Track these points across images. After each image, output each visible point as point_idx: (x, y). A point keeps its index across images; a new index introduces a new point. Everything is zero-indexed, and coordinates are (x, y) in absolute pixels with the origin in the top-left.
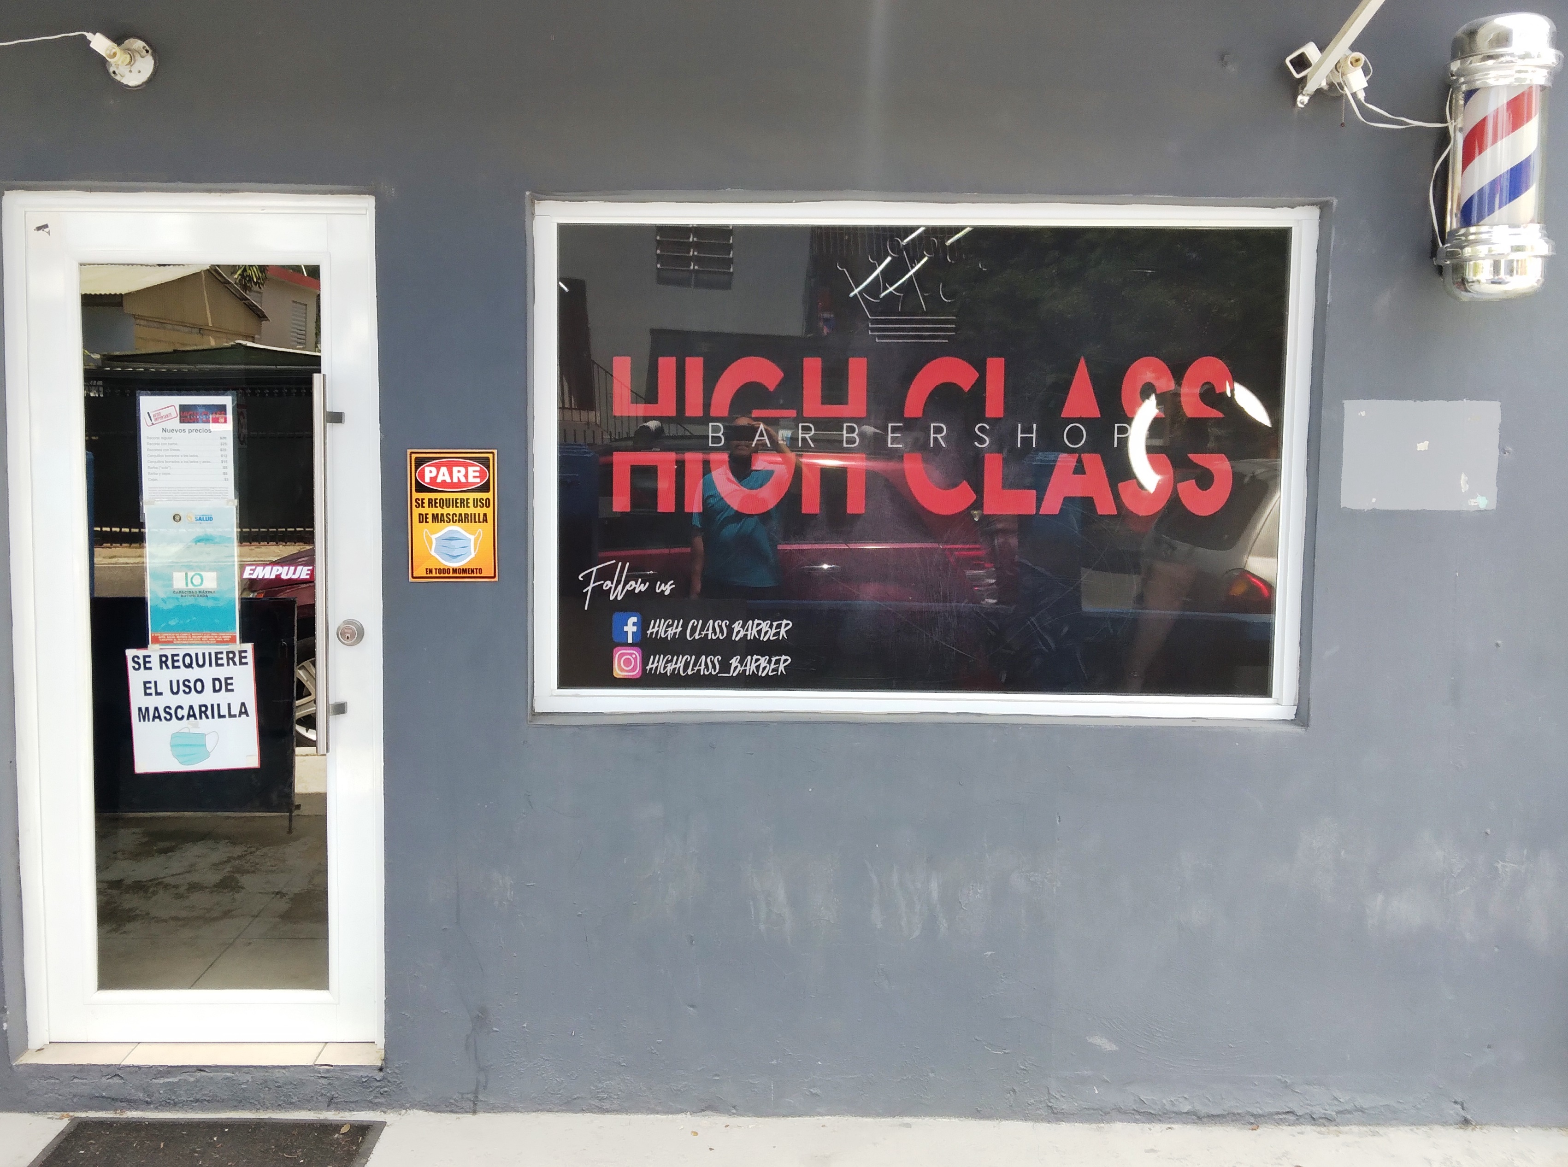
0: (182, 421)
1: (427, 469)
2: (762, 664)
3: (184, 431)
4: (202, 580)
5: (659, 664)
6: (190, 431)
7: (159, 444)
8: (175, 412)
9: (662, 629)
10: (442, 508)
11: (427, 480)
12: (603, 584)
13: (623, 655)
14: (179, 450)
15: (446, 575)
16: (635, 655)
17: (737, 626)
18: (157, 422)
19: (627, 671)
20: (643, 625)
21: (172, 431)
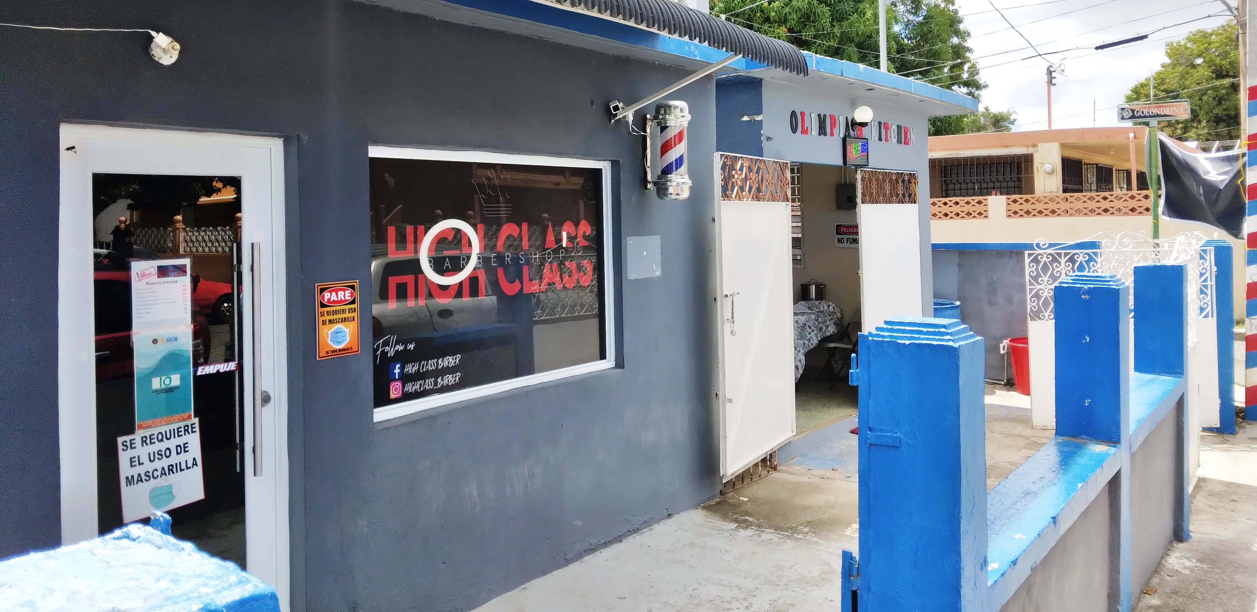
0: (159, 277)
1: (326, 294)
2: (449, 379)
3: (160, 283)
4: (171, 381)
5: (410, 388)
6: (164, 283)
7: (144, 293)
8: (154, 271)
9: (411, 369)
10: (333, 315)
11: (326, 300)
12: (385, 349)
13: (394, 386)
14: (156, 296)
15: (336, 353)
16: (399, 384)
17: (440, 362)
18: (143, 278)
19: (396, 394)
20: (402, 368)
21: (152, 284)
